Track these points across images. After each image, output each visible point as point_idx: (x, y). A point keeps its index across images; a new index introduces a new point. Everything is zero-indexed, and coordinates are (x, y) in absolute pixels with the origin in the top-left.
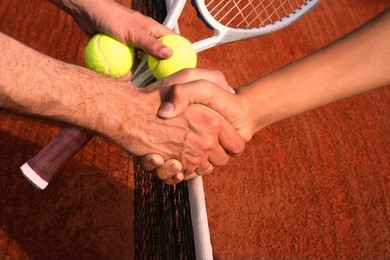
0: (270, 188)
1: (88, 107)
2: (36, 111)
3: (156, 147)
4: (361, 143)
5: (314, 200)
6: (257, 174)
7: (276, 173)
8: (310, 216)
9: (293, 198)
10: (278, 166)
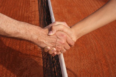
0: (83, 60)
1: (28, 34)
2: (13, 36)
3: (48, 44)
4: (109, 45)
5: (96, 63)
6: (79, 56)
7: (84, 55)
8: (95, 68)
9: (90, 63)
10: (85, 53)
